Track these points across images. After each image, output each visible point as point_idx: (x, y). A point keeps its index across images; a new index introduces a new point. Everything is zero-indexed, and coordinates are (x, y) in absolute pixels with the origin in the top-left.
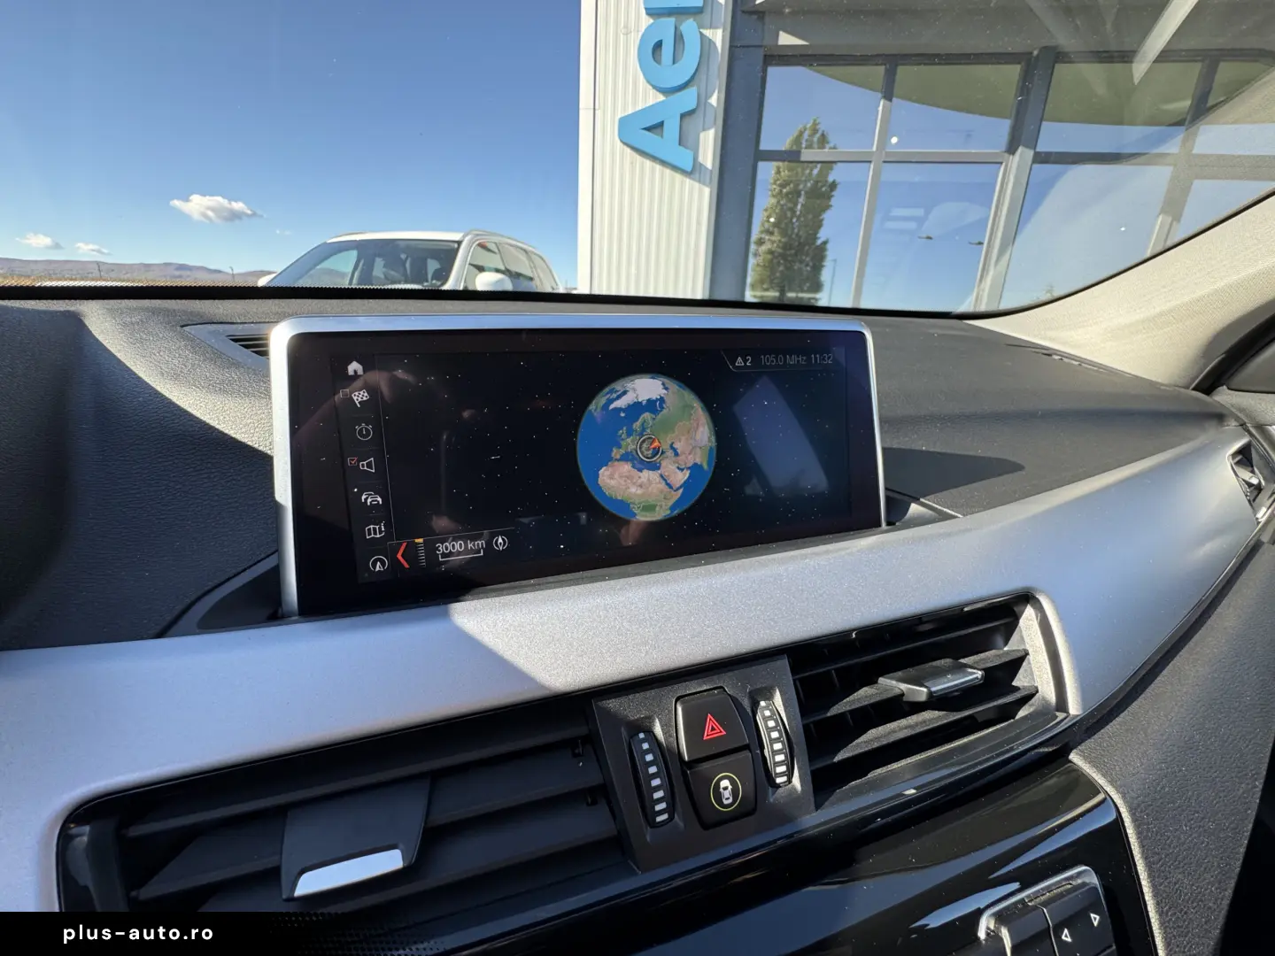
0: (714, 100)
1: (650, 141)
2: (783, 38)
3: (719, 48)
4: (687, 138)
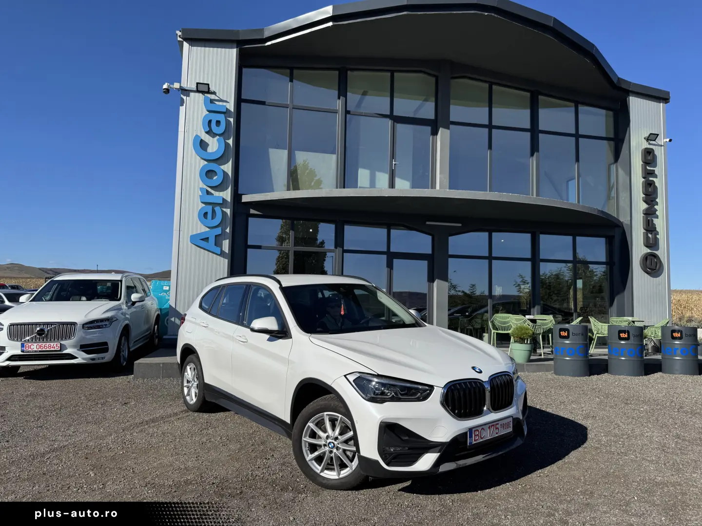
0: (228, 230)
1: (203, 244)
2: (252, 211)
3: (229, 215)
4: (218, 243)
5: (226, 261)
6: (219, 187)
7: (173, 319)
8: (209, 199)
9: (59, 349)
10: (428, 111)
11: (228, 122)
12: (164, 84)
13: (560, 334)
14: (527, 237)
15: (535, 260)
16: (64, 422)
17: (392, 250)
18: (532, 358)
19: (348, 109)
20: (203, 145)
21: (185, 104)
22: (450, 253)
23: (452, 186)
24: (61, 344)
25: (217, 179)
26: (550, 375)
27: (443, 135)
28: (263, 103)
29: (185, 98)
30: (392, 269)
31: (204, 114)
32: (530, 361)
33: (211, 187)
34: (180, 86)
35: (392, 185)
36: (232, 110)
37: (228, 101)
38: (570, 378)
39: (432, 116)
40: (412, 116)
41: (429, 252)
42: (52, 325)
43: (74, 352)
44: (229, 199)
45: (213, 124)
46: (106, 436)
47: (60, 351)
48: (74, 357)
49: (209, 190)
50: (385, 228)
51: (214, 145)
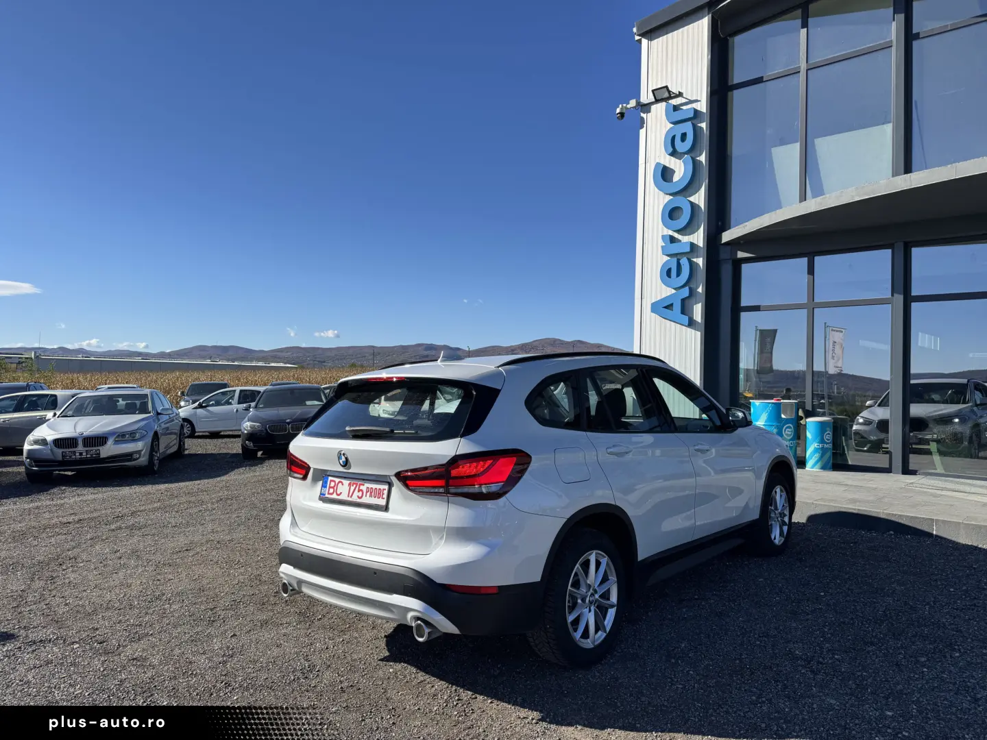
0: (700, 290)
1: (668, 313)
2: (741, 255)
3: (701, 266)
5: (699, 334)
8: (675, 248)
11: (697, 131)
12: (618, 107)
19: (915, 32)
21: (645, 125)
25: (683, 218)
28: (759, 80)
29: (644, 115)
31: (666, 130)
34: (638, 103)
36: (704, 110)
37: (699, 99)
44: (701, 244)
51: (680, 169)
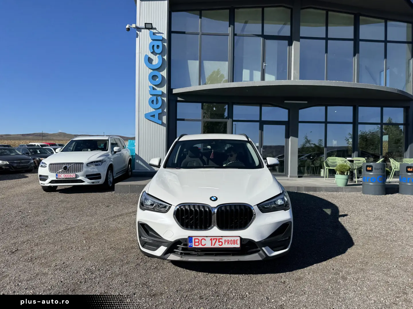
0: (165, 110)
1: (152, 118)
2: (179, 99)
3: (166, 101)
4: (160, 118)
5: (165, 128)
6: (160, 85)
7: (137, 161)
8: (154, 92)
9: (75, 177)
10: (286, 31)
11: (163, 46)
12: (127, 25)
13: (367, 169)
14: (351, 109)
15: (355, 123)
16: (75, 215)
17: (262, 119)
18: (349, 183)
19: (235, 33)
20: (150, 60)
21: (139, 37)
22: (300, 120)
23: (301, 78)
24: (76, 174)
25: (158, 80)
26: (359, 194)
27: (296, 45)
28: (184, 33)
29: (138, 33)
30: (263, 131)
31: (150, 42)
32: (347, 185)
33: (155, 85)
34: (136, 26)
35: (263, 78)
36: (166, 38)
37: (163, 33)
38: (372, 196)
39: (288, 34)
40: (276, 34)
41: (286, 119)
42: (71, 164)
43: (82, 179)
44: (165, 92)
45: (155, 47)
46: (95, 223)
47: (76, 178)
48: (83, 182)
49: (154, 87)
50: (258, 106)
51: (156, 60)
